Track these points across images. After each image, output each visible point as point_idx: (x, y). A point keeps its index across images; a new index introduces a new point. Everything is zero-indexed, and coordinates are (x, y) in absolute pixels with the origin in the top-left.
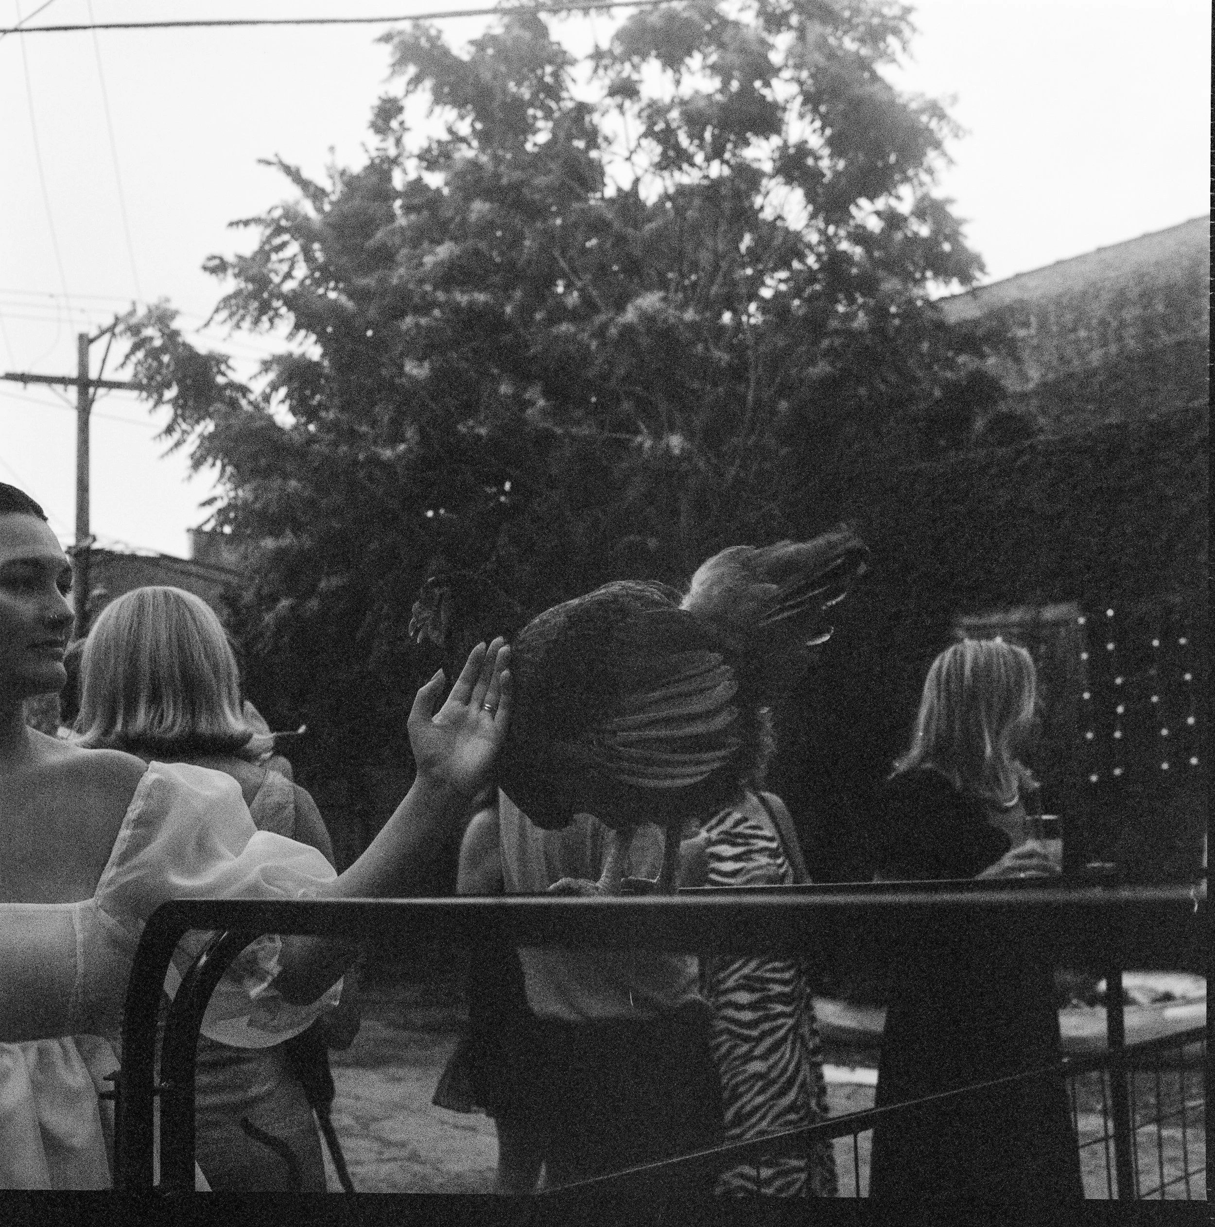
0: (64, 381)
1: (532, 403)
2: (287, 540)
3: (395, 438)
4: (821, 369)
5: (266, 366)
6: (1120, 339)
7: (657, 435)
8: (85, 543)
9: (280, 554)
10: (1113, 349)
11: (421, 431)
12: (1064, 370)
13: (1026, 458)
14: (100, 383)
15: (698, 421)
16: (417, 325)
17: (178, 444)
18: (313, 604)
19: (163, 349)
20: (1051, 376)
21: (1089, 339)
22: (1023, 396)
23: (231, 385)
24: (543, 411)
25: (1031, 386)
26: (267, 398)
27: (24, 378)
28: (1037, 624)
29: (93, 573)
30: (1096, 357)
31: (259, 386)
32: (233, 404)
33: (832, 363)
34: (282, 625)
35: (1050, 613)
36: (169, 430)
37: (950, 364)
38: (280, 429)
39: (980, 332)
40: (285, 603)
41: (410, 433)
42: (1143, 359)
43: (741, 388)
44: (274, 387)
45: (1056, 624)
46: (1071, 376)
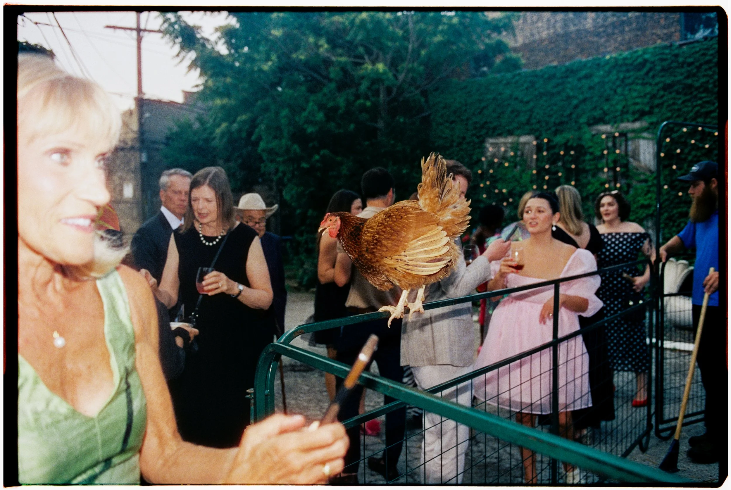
0: (131, 29)
1: (322, 46)
2: (226, 101)
3: (268, 59)
4: (438, 38)
5: (217, 30)
6: (554, 27)
7: (373, 63)
8: (141, 96)
9: (223, 107)
10: (552, 31)
11: (279, 57)
12: (532, 39)
13: (517, 78)
14: (145, 30)
15: (389, 57)
16: (279, 16)
17: (181, 61)
18: (235, 126)
19: (175, 23)
20: (527, 41)
21: (542, 27)
22: (515, 50)
23: (203, 38)
24: (327, 50)
25: (518, 45)
26: (216, 43)
27: (114, 27)
28: (518, 144)
29: (145, 108)
30: (544, 34)
31: (213, 37)
32: (204, 45)
33: (443, 36)
34: (223, 134)
35: (523, 139)
36: (178, 55)
37: (489, 36)
38: (222, 56)
39: (501, 24)
40: (224, 125)
41: (274, 57)
42: (563, 36)
43: (406, 43)
44: (220, 38)
45: (525, 144)
46: (534, 41)
